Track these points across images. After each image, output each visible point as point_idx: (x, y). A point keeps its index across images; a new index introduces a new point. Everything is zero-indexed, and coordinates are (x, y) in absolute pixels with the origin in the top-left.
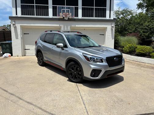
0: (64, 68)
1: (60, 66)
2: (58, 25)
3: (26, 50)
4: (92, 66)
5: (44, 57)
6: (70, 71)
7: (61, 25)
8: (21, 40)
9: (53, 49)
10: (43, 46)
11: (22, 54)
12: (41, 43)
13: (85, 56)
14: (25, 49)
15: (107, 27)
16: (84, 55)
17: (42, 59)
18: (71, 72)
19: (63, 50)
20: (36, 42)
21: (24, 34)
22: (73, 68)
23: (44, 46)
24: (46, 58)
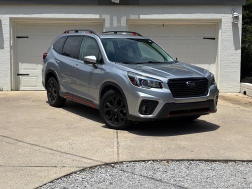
0: (96, 105)
1: (90, 101)
2: (97, 16)
3: (20, 76)
4: (142, 94)
5: (61, 86)
6: (107, 107)
7: (104, 16)
8: (11, 52)
9: (77, 69)
10: (58, 64)
11: (11, 86)
12: (55, 57)
13: (130, 77)
14: (18, 75)
15: (221, 20)
16: (129, 74)
17: (57, 91)
18: (107, 109)
19: (96, 68)
20: (44, 57)
21: (17, 37)
22: (111, 101)
23: (61, 63)
24: (65, 87)
